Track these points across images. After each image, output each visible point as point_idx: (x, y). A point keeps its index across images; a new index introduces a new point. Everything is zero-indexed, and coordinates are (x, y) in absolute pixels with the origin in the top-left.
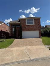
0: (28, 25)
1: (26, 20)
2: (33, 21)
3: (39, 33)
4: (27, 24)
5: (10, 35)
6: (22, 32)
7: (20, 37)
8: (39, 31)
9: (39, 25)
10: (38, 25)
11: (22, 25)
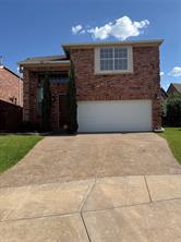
0: (105, 76)
1: (97, 53)
2: (126, 55)
3: (153, 109)
4: (102, 69)
5: (26, 118)
6: (78, 104)
7: (69, 126)
8: (153, 103)
9: (155, 75)
10: (151, 73)
11: (76, 75)
